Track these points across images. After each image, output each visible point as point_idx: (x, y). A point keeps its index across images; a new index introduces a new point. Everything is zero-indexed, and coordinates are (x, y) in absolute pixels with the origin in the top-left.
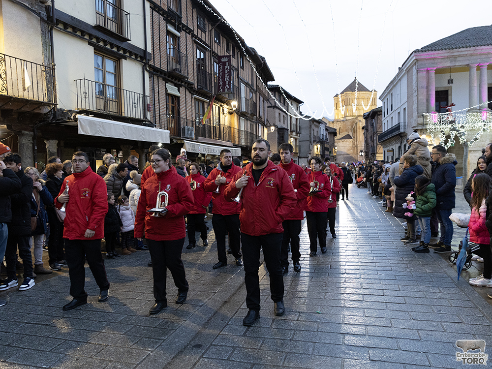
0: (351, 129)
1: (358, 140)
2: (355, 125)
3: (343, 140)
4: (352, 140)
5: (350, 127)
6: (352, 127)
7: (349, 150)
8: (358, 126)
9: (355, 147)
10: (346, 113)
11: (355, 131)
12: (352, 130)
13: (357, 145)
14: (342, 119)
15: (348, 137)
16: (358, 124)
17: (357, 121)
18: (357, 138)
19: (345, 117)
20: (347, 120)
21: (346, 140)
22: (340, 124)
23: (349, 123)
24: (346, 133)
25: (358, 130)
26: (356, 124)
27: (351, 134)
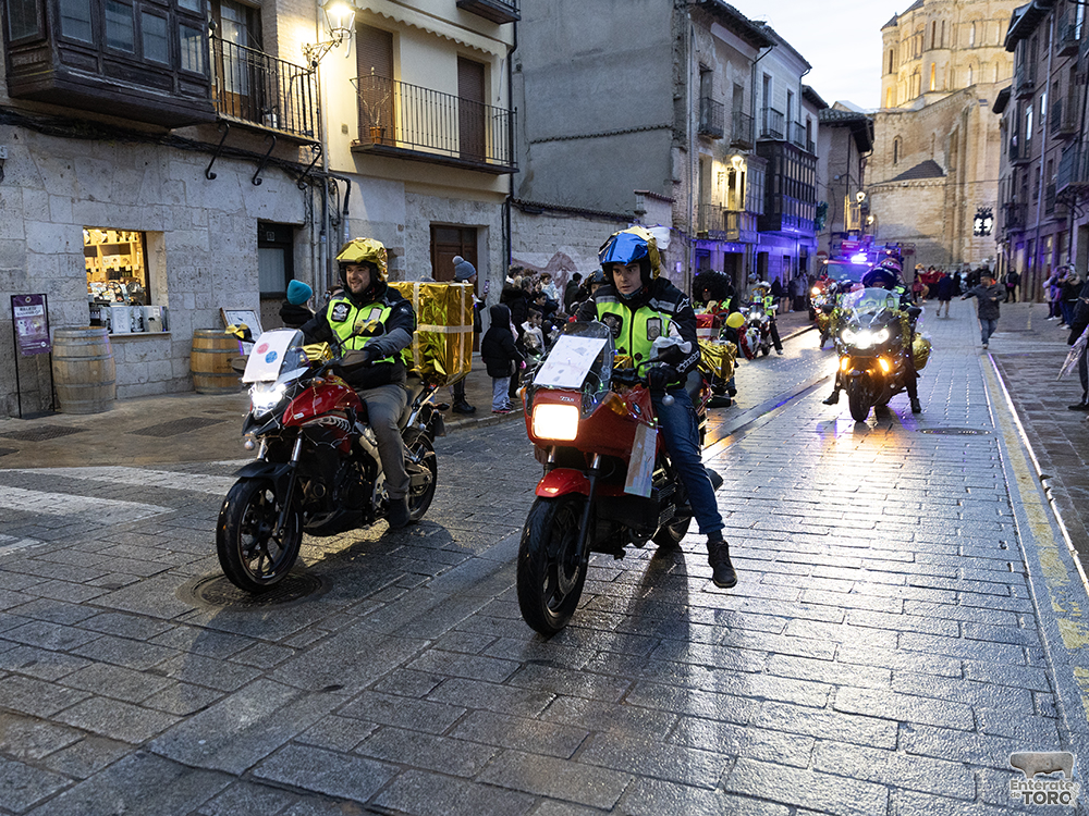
0: (942, 139)
1: (969, 178)
2: (958, 121)
3: (907, 182)
4: (942, 180)
5: (939, 133)
6: (947, 130)
7: (927, 220)
8: (971, 122)
9: (954, 208)
10: (927, 81)
11: (956, 143)
12: (948, 142)
13: (963, 199)
14: (908, 106)
15: (930, 169)
16: (972, 113)
17: (969, 102)
18: (963, 173)
19: (921, 96)
20: (927, 107)
21: (917, 181)
22: (898, 125)
23: (935, 118)
24: (922, 157)
25: (971, 138)
26: (966, 115)
27: (940, 158)
